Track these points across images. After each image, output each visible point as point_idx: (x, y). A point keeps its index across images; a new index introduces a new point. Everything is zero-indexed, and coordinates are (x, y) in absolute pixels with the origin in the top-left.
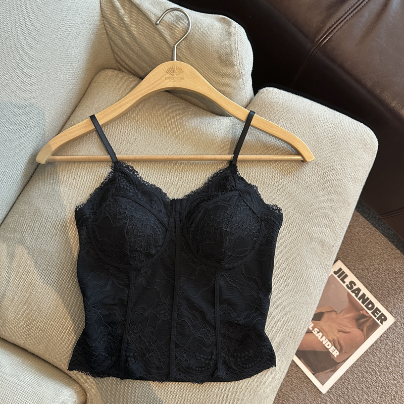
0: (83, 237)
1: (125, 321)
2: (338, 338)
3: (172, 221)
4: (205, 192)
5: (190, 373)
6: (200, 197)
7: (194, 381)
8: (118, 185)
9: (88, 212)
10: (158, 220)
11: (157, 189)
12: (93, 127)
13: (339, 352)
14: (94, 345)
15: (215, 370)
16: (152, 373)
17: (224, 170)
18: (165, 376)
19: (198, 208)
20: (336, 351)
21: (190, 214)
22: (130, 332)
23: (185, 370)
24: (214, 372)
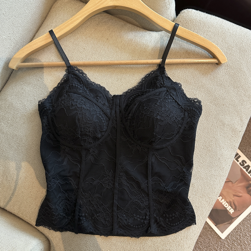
0: (44, 124)
1: (78, 189)
2: (233, 200)
3: (113, 112)
4: (139, 89)
5: (129, 230)
6: (136, 93)
7: (132, 235)
8: (71, 84)
9: (48, 105)
10: (103, 111)
11: (101, 87)
12: (51, 39)
13: (234, 210)
14: (54, 207)
15: (148, 227)
16: (99, 229)
17: (154, 72)
18: (109, 232)
19: (134, 101)
20: (232, 209)
21: (128, 106)
22: (82, 197)
23: (125, 227)
24: (148, 229)
